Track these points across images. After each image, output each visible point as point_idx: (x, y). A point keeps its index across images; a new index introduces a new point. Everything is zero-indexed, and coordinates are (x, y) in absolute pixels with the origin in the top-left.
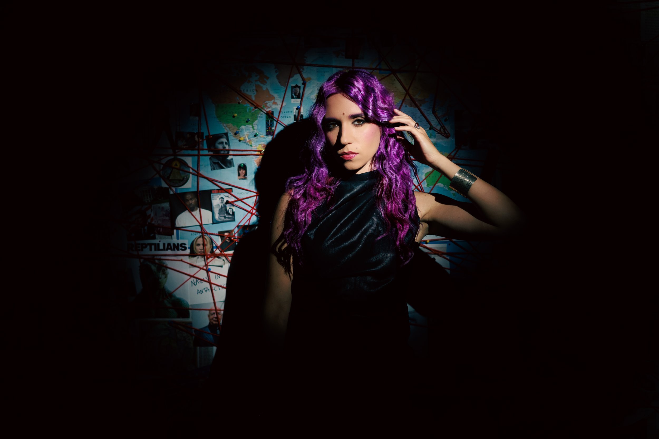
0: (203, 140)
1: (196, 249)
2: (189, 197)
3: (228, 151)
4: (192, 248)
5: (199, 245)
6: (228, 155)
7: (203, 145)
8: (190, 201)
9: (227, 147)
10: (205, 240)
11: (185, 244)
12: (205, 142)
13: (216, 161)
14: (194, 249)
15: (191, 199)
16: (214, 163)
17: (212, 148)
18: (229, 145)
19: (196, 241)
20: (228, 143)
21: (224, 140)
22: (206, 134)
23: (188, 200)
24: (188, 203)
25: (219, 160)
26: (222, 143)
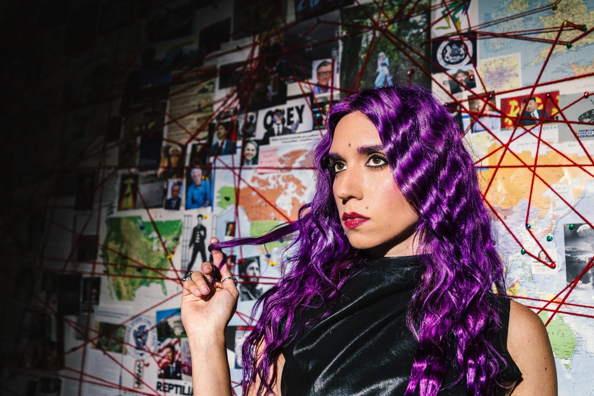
0: (235, 263)
3: (258, 278)
6: (256, 283)
7: (234, 269)
9: (257, 274)
12: (237, 267)
13: (245, 290)
16: (244, 293)
17: (243, 274)
18: (260, 272)
20: (258, 269)
21: (255, 265)
22: (238, 258)
25: (248, 289)
26: (252, 268)
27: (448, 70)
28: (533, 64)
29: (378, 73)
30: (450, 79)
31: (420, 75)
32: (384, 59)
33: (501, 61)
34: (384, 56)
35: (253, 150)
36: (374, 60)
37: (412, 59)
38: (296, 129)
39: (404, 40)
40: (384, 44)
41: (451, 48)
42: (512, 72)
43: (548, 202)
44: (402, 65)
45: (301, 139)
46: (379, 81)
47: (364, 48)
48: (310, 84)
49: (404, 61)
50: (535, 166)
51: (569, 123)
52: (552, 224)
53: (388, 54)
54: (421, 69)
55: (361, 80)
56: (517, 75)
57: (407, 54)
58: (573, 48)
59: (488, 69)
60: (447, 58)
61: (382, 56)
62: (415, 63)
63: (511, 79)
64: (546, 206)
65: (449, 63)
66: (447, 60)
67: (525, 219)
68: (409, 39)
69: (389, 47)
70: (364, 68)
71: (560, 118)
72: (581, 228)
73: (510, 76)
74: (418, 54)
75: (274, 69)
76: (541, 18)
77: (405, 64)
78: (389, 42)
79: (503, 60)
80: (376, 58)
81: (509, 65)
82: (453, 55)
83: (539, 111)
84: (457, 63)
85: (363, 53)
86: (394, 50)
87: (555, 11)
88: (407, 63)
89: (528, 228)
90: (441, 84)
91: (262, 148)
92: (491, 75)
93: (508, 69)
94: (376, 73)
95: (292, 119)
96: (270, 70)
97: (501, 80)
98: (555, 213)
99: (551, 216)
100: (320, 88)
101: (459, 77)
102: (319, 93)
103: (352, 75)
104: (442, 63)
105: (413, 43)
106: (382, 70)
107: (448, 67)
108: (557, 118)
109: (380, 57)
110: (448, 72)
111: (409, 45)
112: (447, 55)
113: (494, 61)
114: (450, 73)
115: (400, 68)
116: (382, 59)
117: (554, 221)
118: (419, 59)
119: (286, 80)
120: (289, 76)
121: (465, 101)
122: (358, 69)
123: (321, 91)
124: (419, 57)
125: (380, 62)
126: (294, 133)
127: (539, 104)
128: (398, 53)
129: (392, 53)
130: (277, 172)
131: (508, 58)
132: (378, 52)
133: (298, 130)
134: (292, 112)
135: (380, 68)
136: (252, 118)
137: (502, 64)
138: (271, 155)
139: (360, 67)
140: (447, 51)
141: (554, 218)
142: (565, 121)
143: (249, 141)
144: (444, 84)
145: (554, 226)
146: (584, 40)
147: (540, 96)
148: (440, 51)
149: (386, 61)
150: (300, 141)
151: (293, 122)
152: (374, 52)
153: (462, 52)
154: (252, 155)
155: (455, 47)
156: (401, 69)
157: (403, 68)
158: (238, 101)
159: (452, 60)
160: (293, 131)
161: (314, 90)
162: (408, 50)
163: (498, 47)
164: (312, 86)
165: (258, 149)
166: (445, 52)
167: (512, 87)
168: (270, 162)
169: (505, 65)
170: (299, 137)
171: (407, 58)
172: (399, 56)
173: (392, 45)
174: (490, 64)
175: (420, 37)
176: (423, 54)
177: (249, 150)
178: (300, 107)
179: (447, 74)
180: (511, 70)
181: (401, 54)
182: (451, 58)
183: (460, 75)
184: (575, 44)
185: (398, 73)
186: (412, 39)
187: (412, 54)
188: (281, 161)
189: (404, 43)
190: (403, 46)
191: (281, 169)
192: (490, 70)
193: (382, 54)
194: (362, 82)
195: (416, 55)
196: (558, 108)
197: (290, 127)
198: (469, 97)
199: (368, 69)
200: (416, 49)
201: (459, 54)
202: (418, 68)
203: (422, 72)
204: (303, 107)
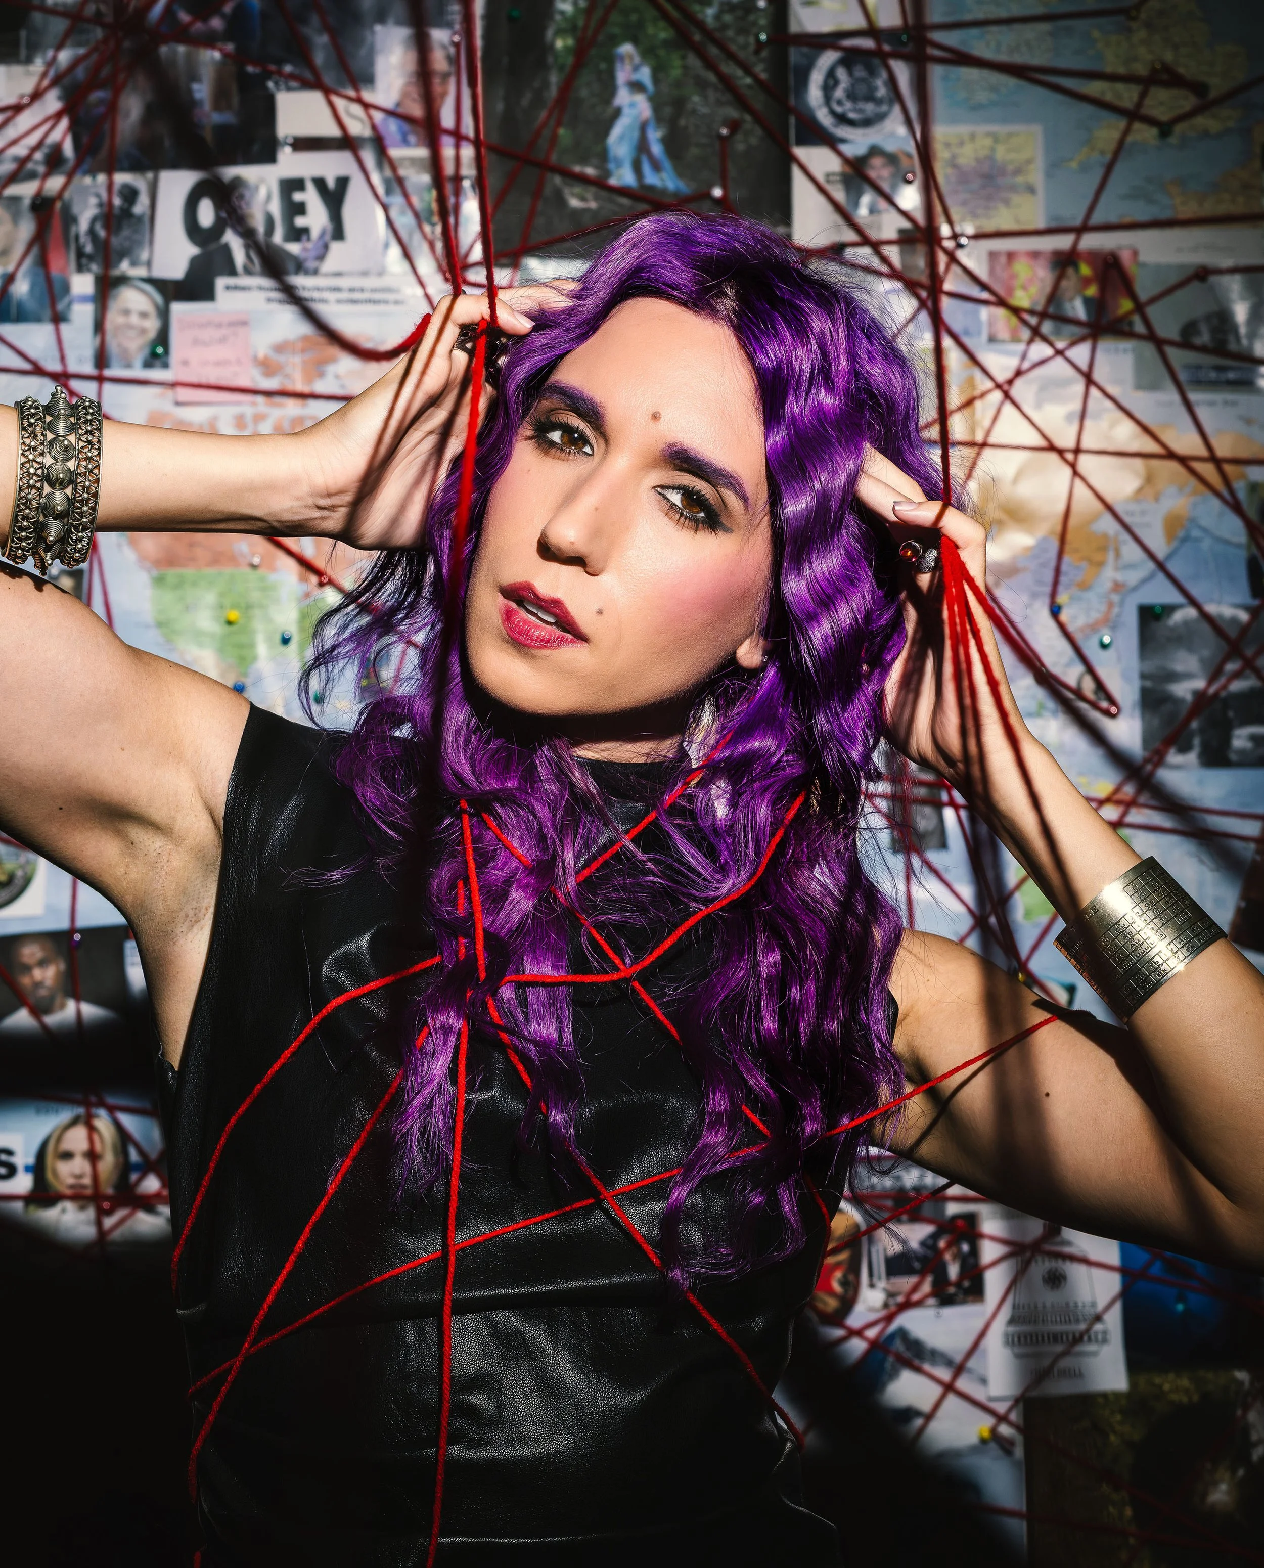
1: (55, 1173)
2: (30, 952)
4: (38, 1169)
5: (67, 1156)
8: (38, 974)
10: (96, 1138)
11: (9, 1153)
14: (49, 1175)
15: (42, 963)
19: (59, 1140)
23: (27, 969)
24: (26, 981)
27: (843, 141)
28: (1074, 165)
29: (618, 112)
30: (848, 170)
31: (754, 141)
32: (636, 69)
33: (988, 142)
34: (637, 59)
35: (144, 315)
36: (603, 66)
37: (727, 83)
38: (321, 257)
39: (700, 16)
40: (634, 17)
41: (850, 74)
42: (1020, 179)
43: (1103, 549)
44: (696, 99)
45: (344, 295)
46: (621, 138)
47: (562, 13)
48: (366, 106)
49: (702, 85)
50: (1077, 451)
51: (1159, 343)
52: (1111, 605)
53: (648, 52)
54: (758, 119)
55: (559, 124)
56: (1031, 190)
57: (710, 65)
58: (1173, 140)
59: (954, 157)
60: (839, 103)
61: (631, 58)
62: (741, 101)
63: (1016, 199)
64: (1098, 557)
65: (842, 119)
66: (839, 109)
67: (1048, 589)
68: (717, 17)
69: (651, 30)
70: (567, 87)
71: (1139, 327)
72: (1178, 617)
73: (1013, 188)
74: (748, 71)
75: (216, 23)
76: (1096, 34)
77: (705, 97)
78: (651, 13)
79: (996, 139)
80: (611, 60)
81: (1012, 156)
82: (852, 96)
83: (1087, 302)
84: (867, 123)
85: (560, 32)
86: (666, 43)
87: (1134, 25)
88: (712, 94)
89: (1055, 612)
90: (820, 178)
91: (178, 309)
92: (963, 177)
93: (1010, 168)
94: (610, 111)
95: (300, 222)
96: (199, 26)
97: (989, 198)
98: (1120, 577)
99: (1108, 585)
100: (406, 127)
101: (873, 168)
102: (405, 142)
103: (526, 100)
104: (823, 117)
105: (730, 33)
106: (632, 105)
107: (842, 132)
108: (1131, 324)
109: (622, 58)
110: (844, 148)
111: (718, 35)
112: (839, 93)
113: (973, 137)
114: (848, 150)
115: (689, 106)
116: (628, 67)
117: (1116, 598)
118: (749, 87)
119: (267, 75)
120: (280, 62)
121: (889, 242)
122: (546, 85)
123: (412, 139)
124: (748, 81)
125: (622, 75)
126: (315, 272)
127: (1086, 282)
128: (683, 57)
129: (662, 52)
130: (254, 404)
131: (1010, 135)
132: (615, 41)
133: (328, 265)
134: (298, 197)
135: (623, 97)
136: (130, 195)
137: (993, 150)
138: (223, 340)
139: (554, 79)
140: (837, 83)
141: (1117, 587)
142: (1151, 337)
143: (123, 280)
144: (828, 181)
145: (1116, 610)
146: (1200, 121)
147: (1093, 257)
148: (817, 78)
149: (645, 75)
150: (339, 301)
151: (305, 231)
152: (601, 38)
153: (882, 91)
154: (143, 331)
155: (860, 72)
156: (694, 112)
157: (699, 108)
158: (64, 123)
159: (851, 110)
160: (311, 264)
161: (382, 130)
162: (713, 51)
163: (982, 96)
164: (378, 116)
165: (164, 315)
166: (831, 82)
167: (1017, 221)
168: (219, 363)
169: (1001, 153)
170: (337, 289)
171: (711, 77)
172: (685, 68)
173: (662, 24)
174: (961, 144)
175: (752, 17)
176: (763, 76)
177: (127, 312)
178: (331, 183)
179: (840, 154)
180: (1018, 171)
181: (693, 61)
182: (848, 105)
183: (877, 162)
184: (1179, 129)
185: (682, 122)
186: (728, 18)
187: (730, 69)
188: (268, 367)
189: (700, 25)
190: (697, 37)
191: (268, 394)
192: (961, 161)
193: (627, 48)
194: (562, 131)
195: (739, 73)
196: (1133, 296)
197: (294, 248)
198: (901, 231)
199: (584, 93)
200: (742, 55)
201: (870, 97)
202: (748, 118)
203: (759, 131)
204: (343, 182)
